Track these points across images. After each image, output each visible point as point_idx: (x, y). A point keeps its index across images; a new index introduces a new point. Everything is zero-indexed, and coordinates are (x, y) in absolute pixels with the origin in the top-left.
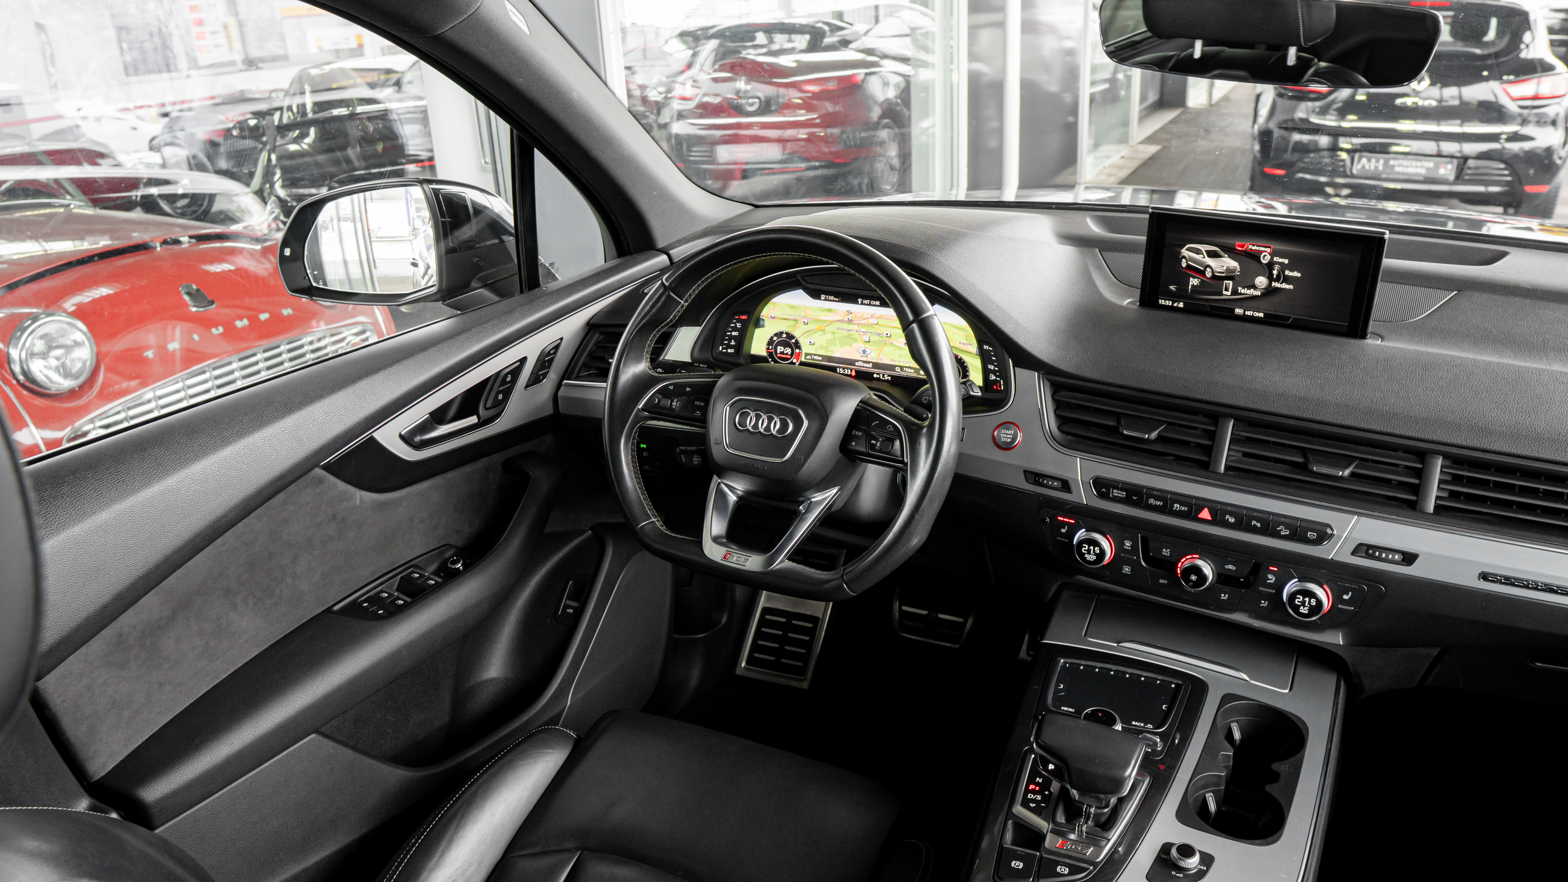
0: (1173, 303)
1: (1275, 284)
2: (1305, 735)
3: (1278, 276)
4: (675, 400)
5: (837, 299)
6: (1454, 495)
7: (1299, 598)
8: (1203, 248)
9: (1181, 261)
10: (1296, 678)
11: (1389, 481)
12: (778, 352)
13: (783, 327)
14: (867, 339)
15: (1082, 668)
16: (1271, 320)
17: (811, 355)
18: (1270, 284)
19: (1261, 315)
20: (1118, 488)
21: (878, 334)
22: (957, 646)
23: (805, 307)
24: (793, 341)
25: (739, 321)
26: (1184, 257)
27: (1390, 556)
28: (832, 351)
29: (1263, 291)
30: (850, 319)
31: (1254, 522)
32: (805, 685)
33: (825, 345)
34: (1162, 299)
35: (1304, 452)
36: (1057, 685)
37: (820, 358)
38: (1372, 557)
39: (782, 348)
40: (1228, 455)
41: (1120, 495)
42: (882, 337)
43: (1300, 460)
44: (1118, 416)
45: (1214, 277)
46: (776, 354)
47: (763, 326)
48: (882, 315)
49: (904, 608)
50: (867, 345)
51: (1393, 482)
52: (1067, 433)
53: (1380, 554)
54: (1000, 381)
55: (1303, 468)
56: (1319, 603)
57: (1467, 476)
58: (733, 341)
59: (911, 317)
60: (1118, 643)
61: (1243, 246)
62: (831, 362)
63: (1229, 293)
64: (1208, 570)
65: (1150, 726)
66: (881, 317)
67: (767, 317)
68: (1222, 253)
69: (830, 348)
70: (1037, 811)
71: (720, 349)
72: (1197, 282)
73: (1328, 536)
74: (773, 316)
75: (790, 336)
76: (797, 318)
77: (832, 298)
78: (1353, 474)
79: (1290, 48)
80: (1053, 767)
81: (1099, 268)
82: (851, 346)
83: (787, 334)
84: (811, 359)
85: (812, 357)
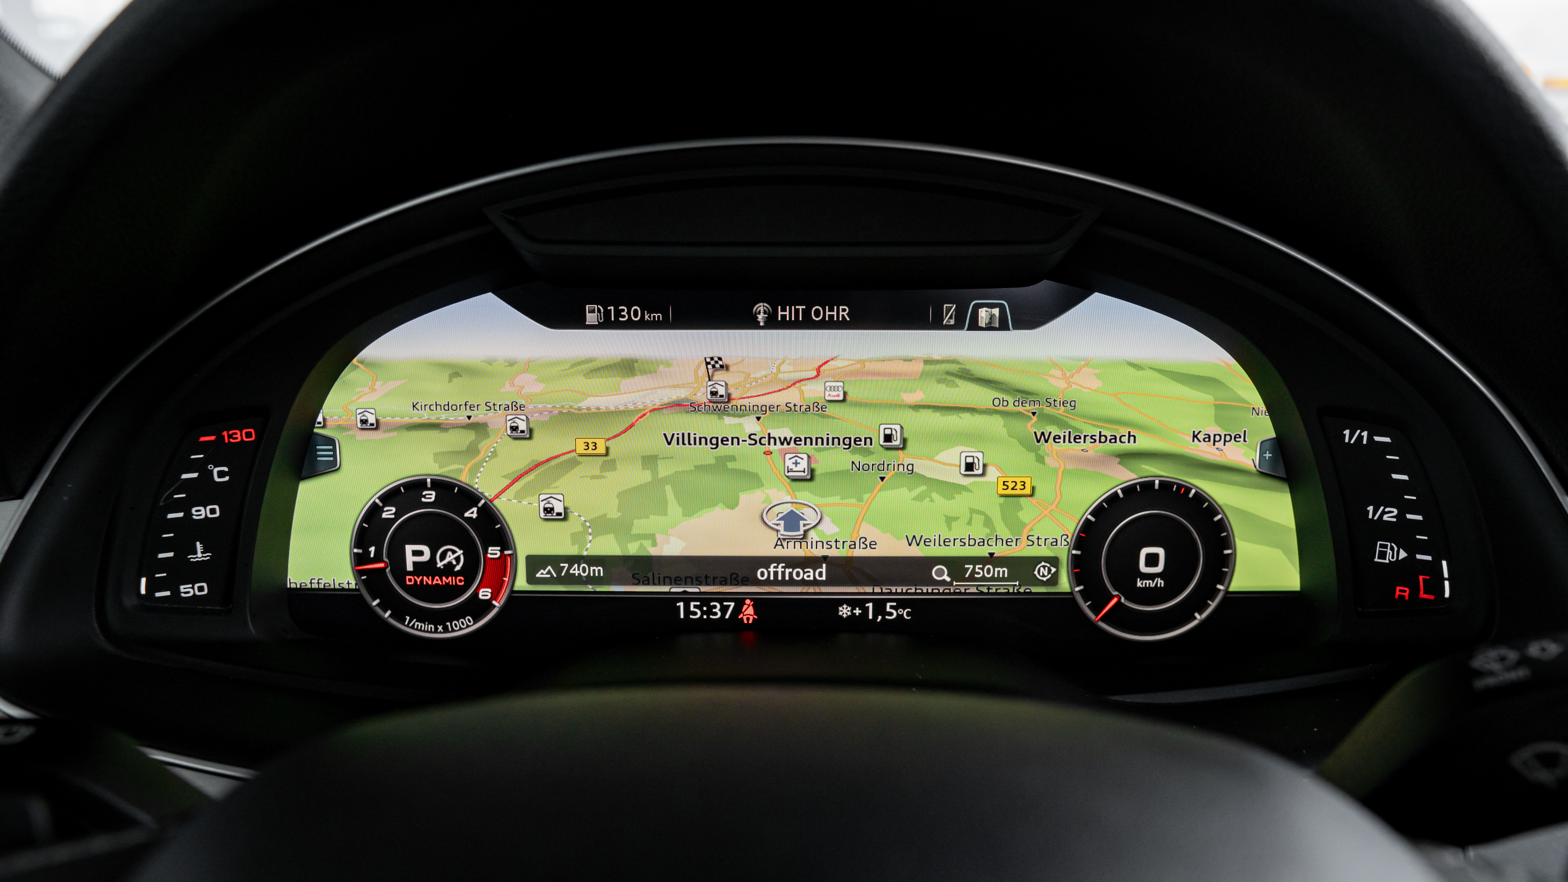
5: (658, 317)
12: (410, 567)
13: (423, 460)
14: (801, 469)
17: (554, 561)
21: (850, 443)
23: (512, 364)
24: (472, 513)
25: (217, 453)
28: (652, 537)
30: (722, 391)
33: (614, 513)
37: (598, 570)
39: (426, 548)
42: (866, 452)
46: (401, 575)
47: (332, 467)
50: (804, 494)
58: (199, 546)
62: (647, 582)
66: (858, 372)
67: (347, 426)
69: (640, 526)
71: (143, 591)
74: (372, 419)
75: (455, 496)
76: (479, 416)
77: (634, 312)
82: (732, 504)
83: (442, 486)
84: (559, 580)
85: (559, 570)
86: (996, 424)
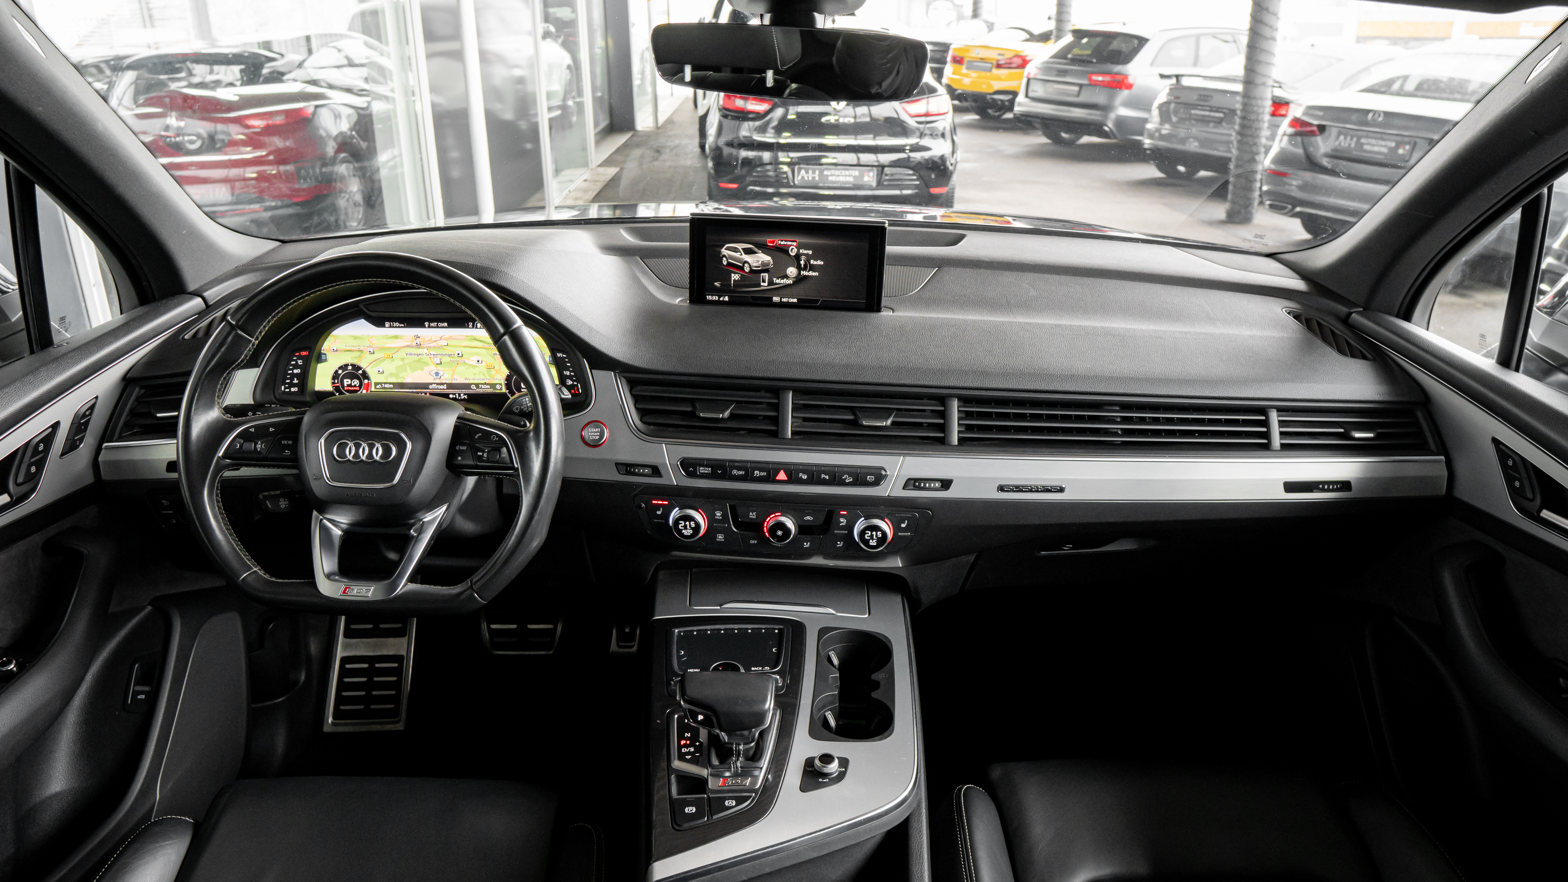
0: (719, 298)
1: (803, 273)
2: (890, 646)
3: (805, 265)
4: (259, 442)
5: (403, 325)
6: (969, 428)
7: (868, 533)
8: (740, 246)
9: (722, 260)
10: (871, 604)
11: (920, 424)
12: (346, 385)
13: (348, 359)
14: (438, 362)
15: (695, 633)
16: (804, 304)
17: (381, 384)
18: (799, 273)
19: (795, 300)
20: (703, 466)
21: (450, 355)
22: (551, 652)
23: (369, 336)
24: (360, 372)
25: (300, 357)
26: (724, 256)
27: (932, 485)
28: (404, 378)
29: (794, 279)
30: (418, 343)
31: (823, 476)
32: (400, 726)
33: (395, 372)
34: (709, 295)
35: (852, 410)
36: (678, 652)
37: (391, 386)
38: (919, 488)
39: (349, 381)
40: (792, 423)
41: (706, 472)
42: (454, 357)
43: (851, 417)
44: (692, 401)
45: (752, 271)
46: (343, 387)
47: (326, 360)
48: (451, 336)
49: (493, 626)
50: (439, 367)
51: (924, 424)
52: (649, 424)
53: (925, 485)
54: (577, 384)
55: (855, 423)
56: (884, 534)
57: (976, 411)
58: (295, 379)
59: (502, 330)
60: (720, 605)
61: (773, 242)
62: (403, 389)
63: (766, 284)
64: (790, 524)
65: (767, 668)
66: (450, 338)
67: (329, 350)
68: (756, 250)
69: (401, 375)
70: (694, 761)
71: (283, 389)
72: (738, 277)
73: (883, 477)
74: (335, 349)
75: (356, 368)
76: (361, 348)
77: (397, 324)
78: (893, 423)
79: (768, 71)
80: (702, 717)
81: (645, 273)
82: (423, 370)
83: (353, 366)
84: (382, 388)
85: (382, 386)
86: (484, 351)
